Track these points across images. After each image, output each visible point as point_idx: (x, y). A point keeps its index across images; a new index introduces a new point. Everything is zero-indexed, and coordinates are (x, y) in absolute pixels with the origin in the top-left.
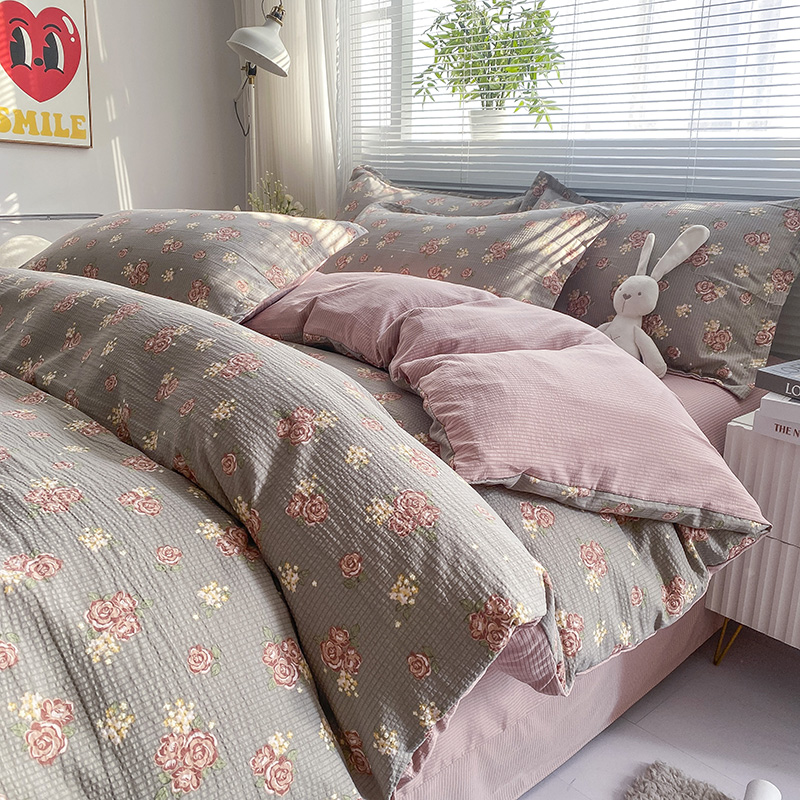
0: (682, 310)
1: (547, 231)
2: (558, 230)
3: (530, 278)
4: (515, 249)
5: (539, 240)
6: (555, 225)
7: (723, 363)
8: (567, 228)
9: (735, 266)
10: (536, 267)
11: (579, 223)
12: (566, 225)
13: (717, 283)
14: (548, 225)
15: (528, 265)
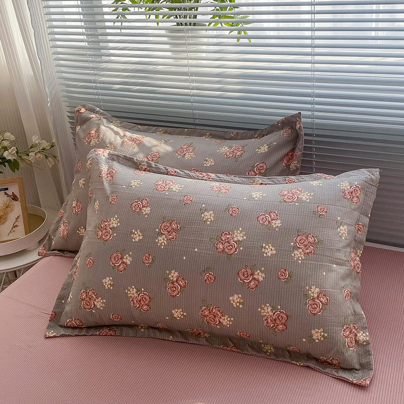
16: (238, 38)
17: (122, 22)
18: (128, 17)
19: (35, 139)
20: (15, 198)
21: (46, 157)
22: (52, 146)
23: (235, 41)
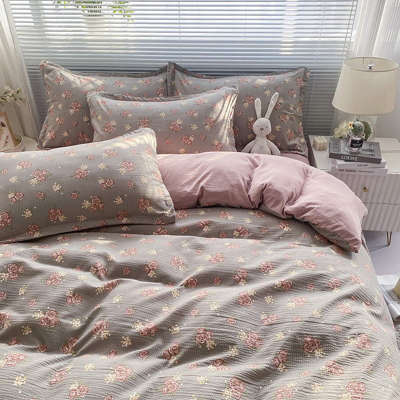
0: (278, 128)
1: (223, 107)
2: (226, 105)
3: (226, 131)
4: (216, 120)
5: (222, 113)
6: (224, 103)
7: (296, 144)
8: (228, 103)
9: (289, 106)
10: (226, 126)
11: (230, 99)
12: (227, 102)
13: (286, 114)
14: (222, 104)
15: (224, 126)
16: (128, 20)
17: (57, 10)
18: (60, 7)
19: (7, 88)
20: (3, 125)
21: (16, 100)
22: (18, 93)
23: (126, 21)
